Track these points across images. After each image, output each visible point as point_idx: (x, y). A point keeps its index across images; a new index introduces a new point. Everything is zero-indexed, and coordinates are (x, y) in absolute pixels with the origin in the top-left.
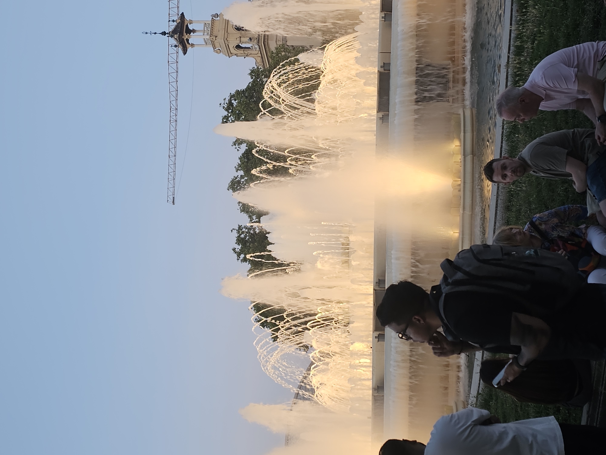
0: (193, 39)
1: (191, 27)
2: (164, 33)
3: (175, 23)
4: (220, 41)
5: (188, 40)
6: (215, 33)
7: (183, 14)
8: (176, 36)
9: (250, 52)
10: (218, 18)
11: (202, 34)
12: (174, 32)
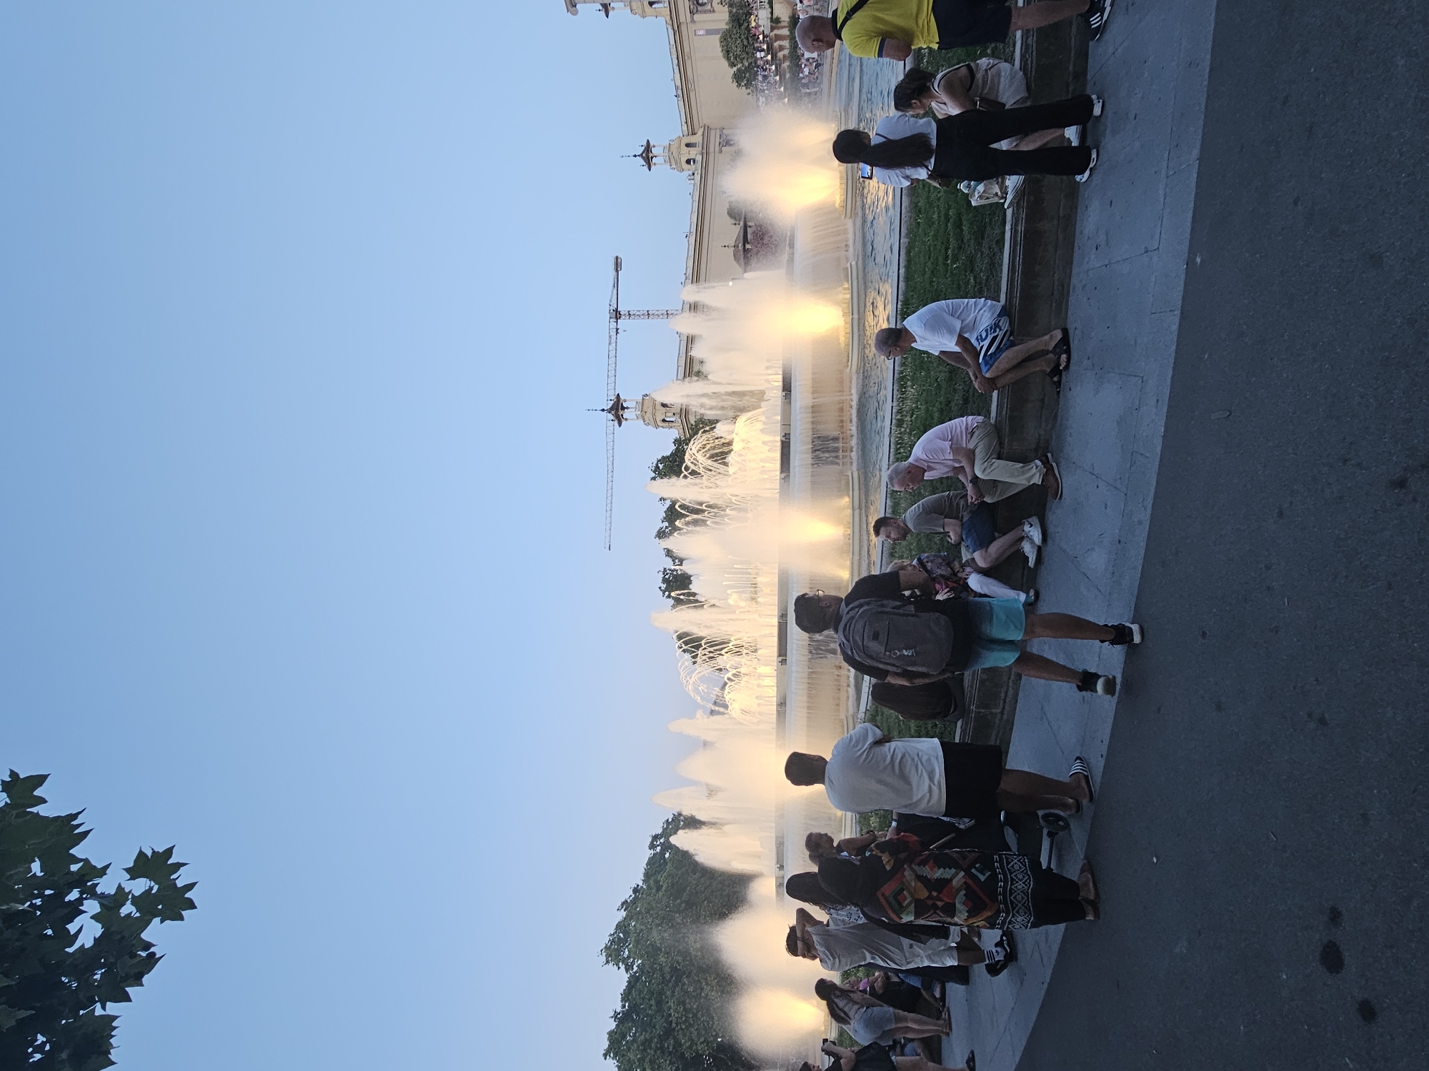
0: (626, 414)
1: (625, 405)
2: (603, 410)
3: (612, 402)
4: (649, 416)
5: (622, 415)
6: (645, 409)
7: (618, 394)
8: (613, 412)
9: (673, 424)
10: (648, 398)
11: (634, 410)
12: (611, 409)
